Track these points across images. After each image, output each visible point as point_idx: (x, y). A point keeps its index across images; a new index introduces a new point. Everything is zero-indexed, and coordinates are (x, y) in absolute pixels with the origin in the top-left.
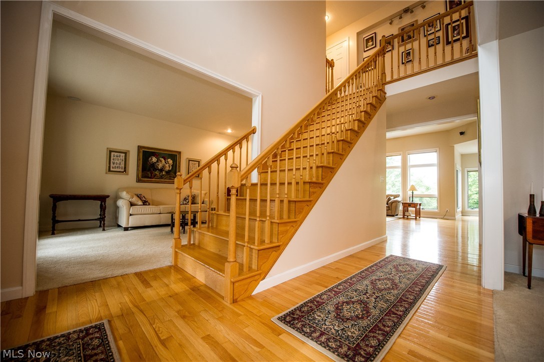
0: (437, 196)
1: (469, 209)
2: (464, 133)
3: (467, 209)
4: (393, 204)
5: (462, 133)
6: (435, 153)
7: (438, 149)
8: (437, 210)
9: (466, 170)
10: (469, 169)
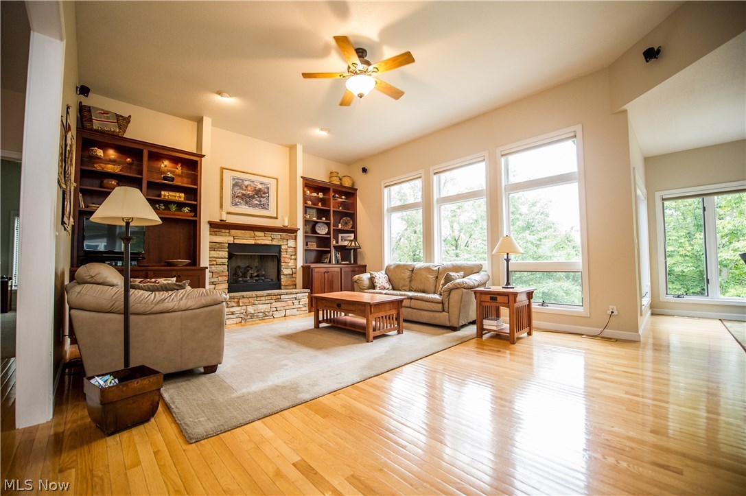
0: (580, 268)
1: (670, 298)
2: (659, 51)
3: (663, 298)
4: (453, 293)
5: (651, 54)
6: (570, 143)
7: (578, 128)
8: (581, 309)
9: (658, 195)
10: (667, 194)
